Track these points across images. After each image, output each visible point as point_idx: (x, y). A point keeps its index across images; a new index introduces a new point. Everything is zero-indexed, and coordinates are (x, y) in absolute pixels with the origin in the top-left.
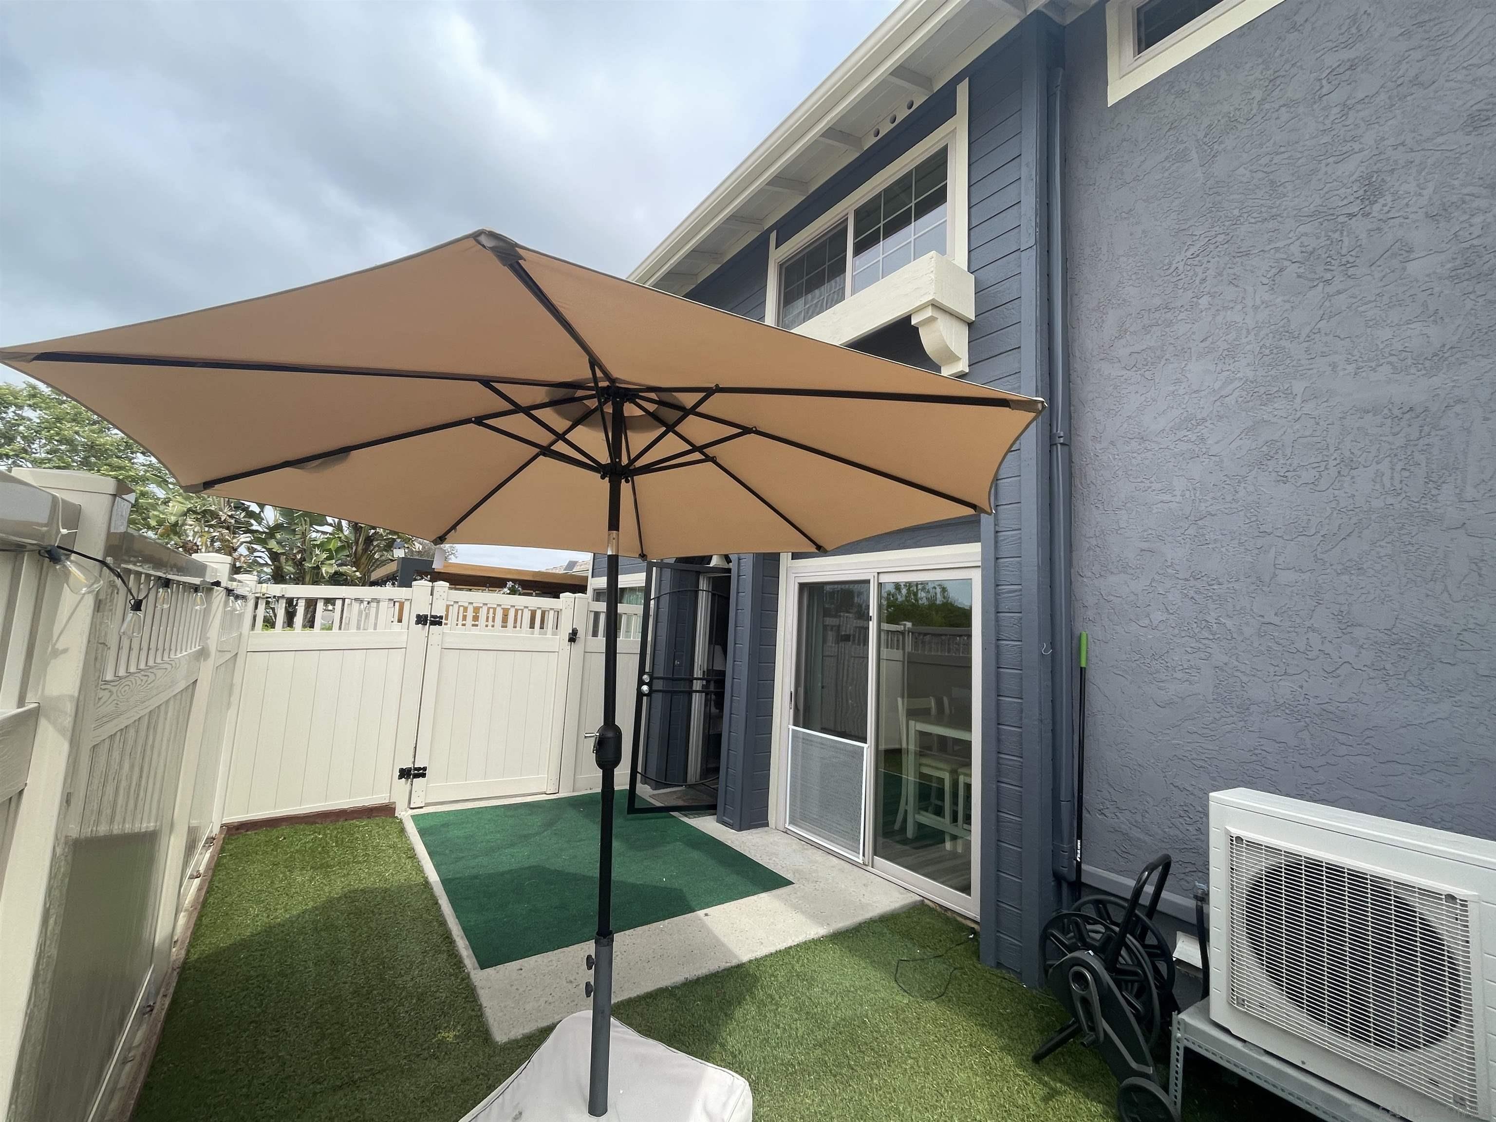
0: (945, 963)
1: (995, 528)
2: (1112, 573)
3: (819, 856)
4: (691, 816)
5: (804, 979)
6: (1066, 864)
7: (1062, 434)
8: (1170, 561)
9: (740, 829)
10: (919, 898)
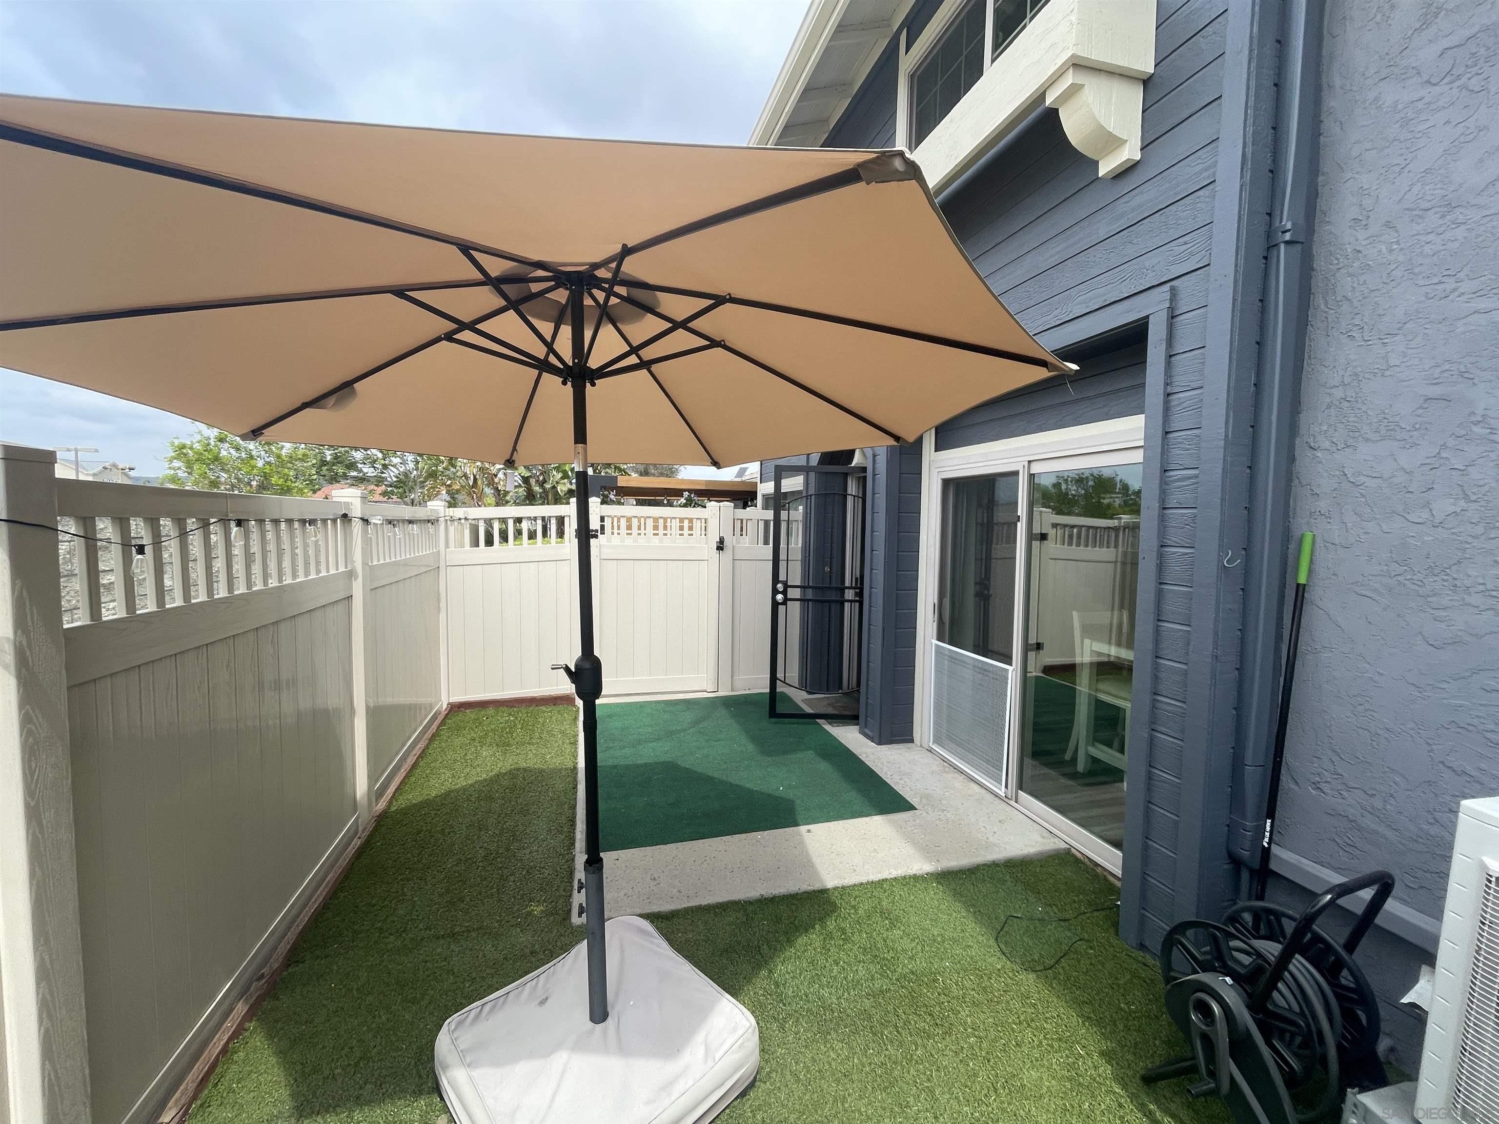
0: (1070, 930)
1: (1165, 388)
2: (1367, 440)
3: (959, 782)
4: (834, 724)
5: (887, 918)
6: (1247, 844)
7: (1289, 226)
8: (1480, 411)
9: (880, 743)
10: (1063, 846)
